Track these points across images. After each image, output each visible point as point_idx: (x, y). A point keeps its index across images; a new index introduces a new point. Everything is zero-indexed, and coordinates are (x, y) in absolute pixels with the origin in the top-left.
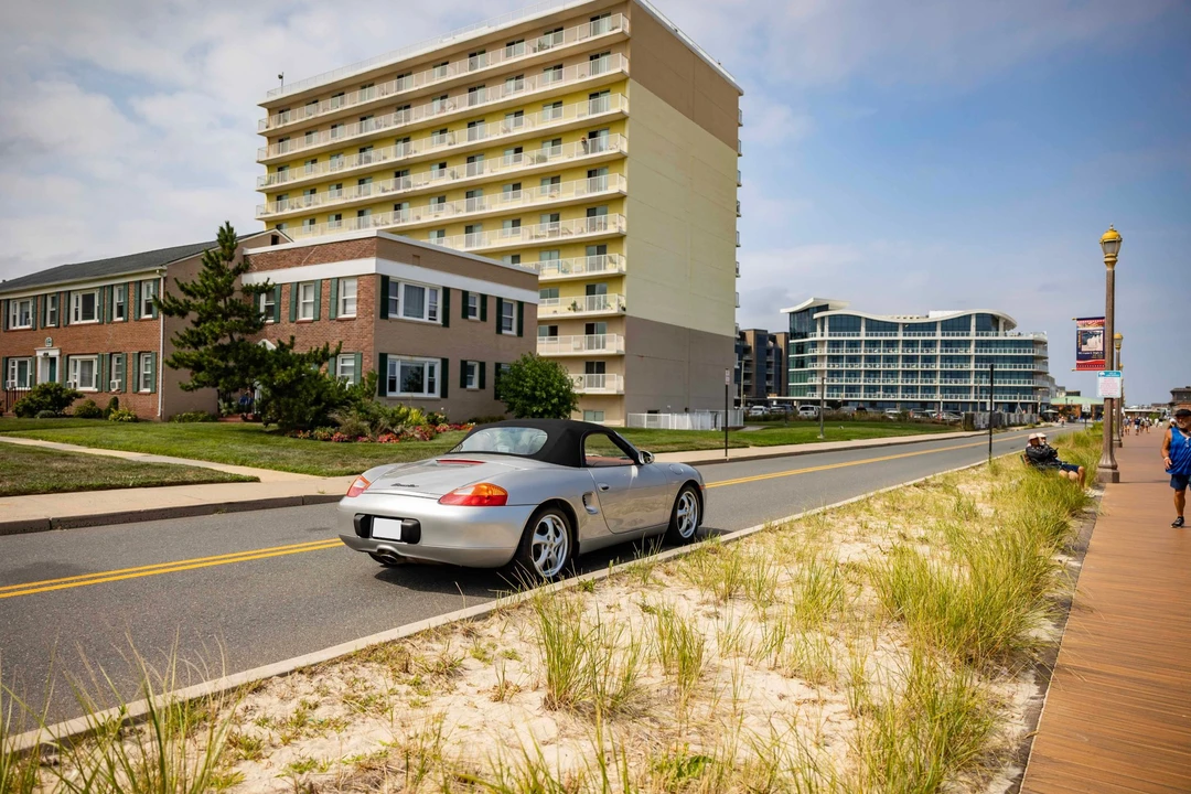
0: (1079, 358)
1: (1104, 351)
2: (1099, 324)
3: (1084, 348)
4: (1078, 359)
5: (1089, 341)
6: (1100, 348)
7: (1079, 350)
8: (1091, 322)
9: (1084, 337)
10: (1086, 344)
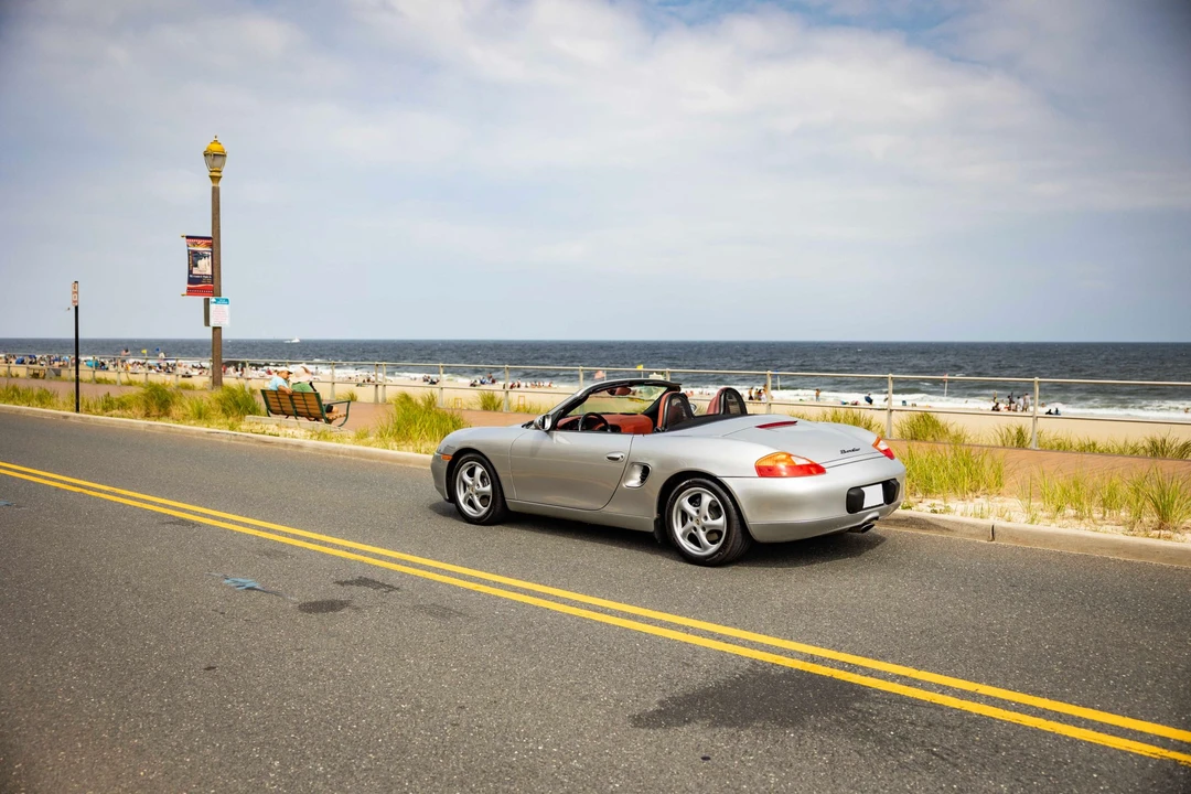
0: (192, 280)
1: (212, 276)
2: (208, 245)
3: (195, 271)
4: (189, 283)
5: (200, 263)
6: (209, 272)
7: (190, 272)
8: (199, 242)
9: (195, 257)
10: (196, 266)
